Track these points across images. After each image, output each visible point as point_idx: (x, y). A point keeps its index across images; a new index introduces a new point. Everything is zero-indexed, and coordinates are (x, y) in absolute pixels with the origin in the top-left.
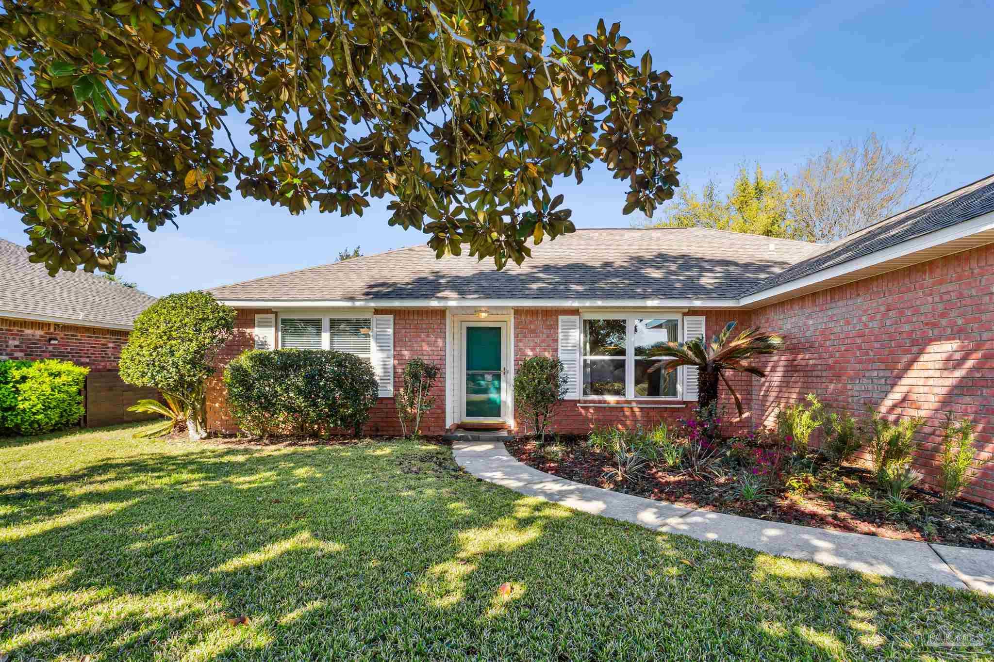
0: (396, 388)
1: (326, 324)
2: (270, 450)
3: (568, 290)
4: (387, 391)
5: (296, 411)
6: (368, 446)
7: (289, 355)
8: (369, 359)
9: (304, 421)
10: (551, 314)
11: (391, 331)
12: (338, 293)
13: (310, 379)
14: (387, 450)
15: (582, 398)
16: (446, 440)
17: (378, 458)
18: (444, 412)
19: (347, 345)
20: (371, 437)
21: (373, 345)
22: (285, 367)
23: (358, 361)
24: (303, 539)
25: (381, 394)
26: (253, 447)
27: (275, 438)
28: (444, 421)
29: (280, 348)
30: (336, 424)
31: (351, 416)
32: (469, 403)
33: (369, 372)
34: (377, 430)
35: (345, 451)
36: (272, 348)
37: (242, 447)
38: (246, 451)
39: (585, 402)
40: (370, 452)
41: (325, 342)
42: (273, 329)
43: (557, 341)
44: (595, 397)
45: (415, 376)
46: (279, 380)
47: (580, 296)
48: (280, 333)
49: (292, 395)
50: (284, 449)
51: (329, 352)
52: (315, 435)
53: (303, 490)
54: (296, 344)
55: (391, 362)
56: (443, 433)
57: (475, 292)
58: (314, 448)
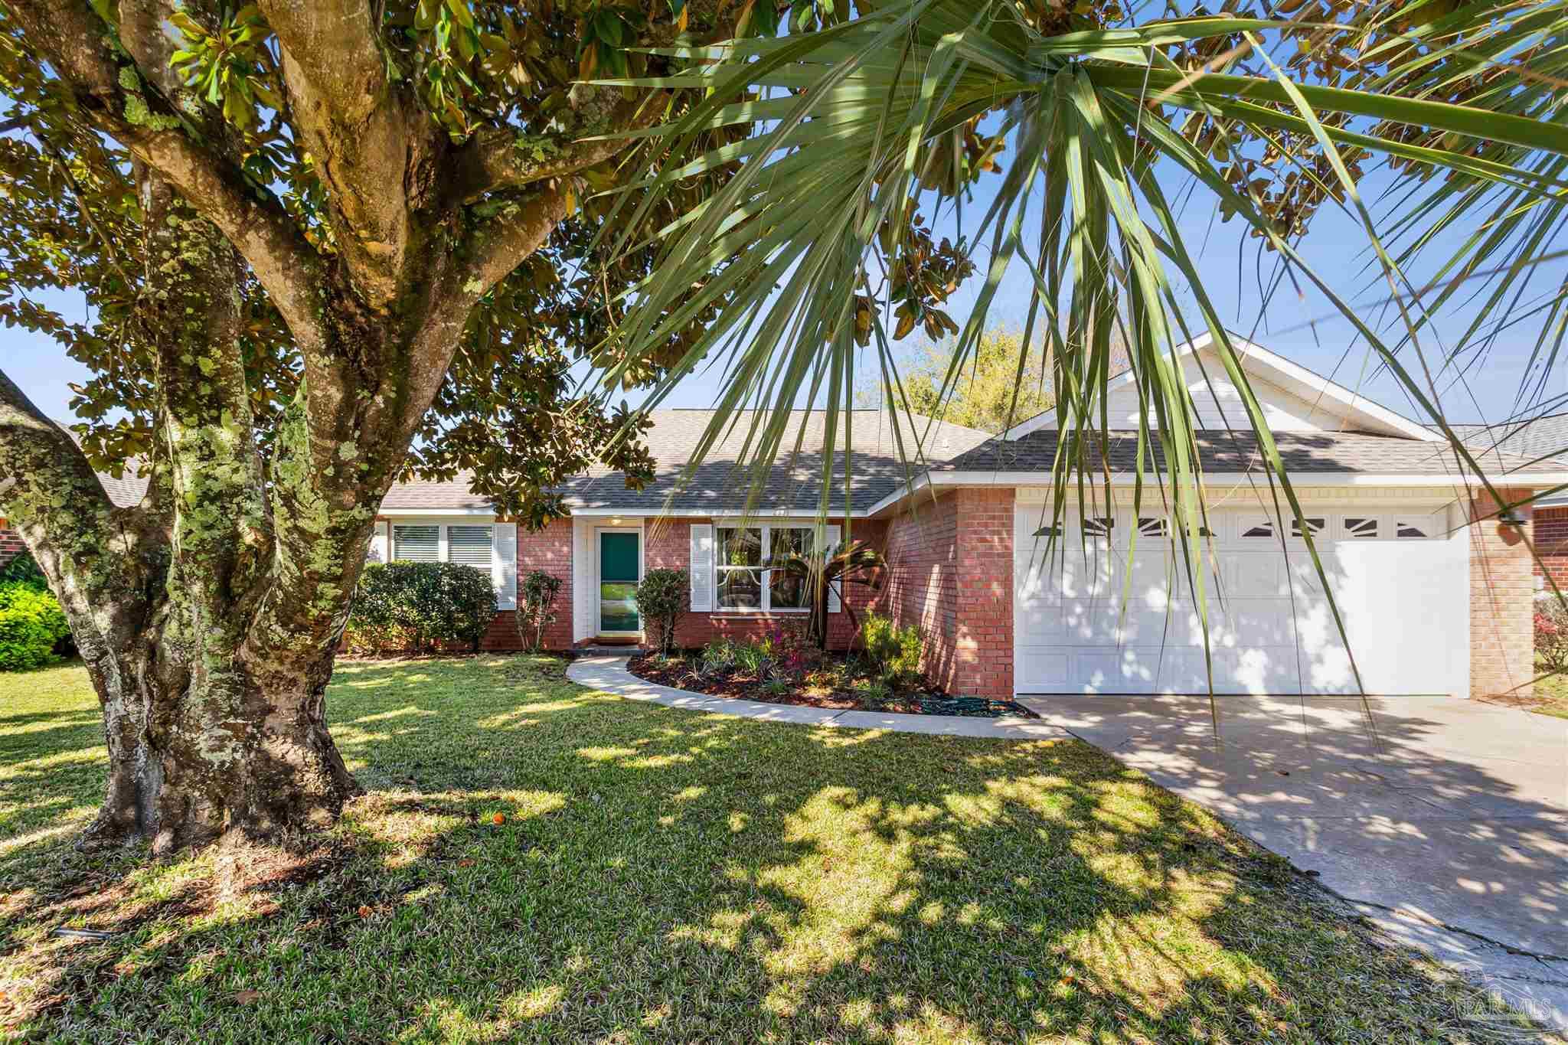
0: (519, 599)
1: (443, 532)
2: (384, 663)
3: (699, 496)
4: (509, 602)
5: (409, 625)
6: (484, 660)
7: (402, 568)
8: (490, 570)
9: (420, 635)
10: (682, 524)
11: (513, 539)
12: (455, 501)
13: (424, 593)
14: (501, 662)
15: (716, 610)
16: (571, 655)
17: (488, 668)
18: (571, 625)
19: (467, 557)
20: (491, 652)
21: (494, 554)
22: (398, 579)
23: (476, 572)
24: (412, 709)
25: (501, 607)
26: (365, 660)
27: (387, 654)
28: (571, 636)
29: (393, 560)
30: (452, 639)
31: (467, 629)
32: (604, 617)
33: (487, 582)
34: (499, 645)
35: (459, 664)
36: (384, 561)
37: (353, 662)
38: (359, 665)
39: (717, 614)
40: (484, 664)
41: (442, 552)
42: (385, 538)
43: (689, 550)
44: (730, 609)
45: (536, 590)
46: (392, 594)
47: (711, 504)
48: (393, 542)
49: (405, 608)
50: (396, 662)
51: (446, 565)
52: (431, 650)
53: (413, 689)
54: (413, 554)
55: (513, 571)
56: (570, 648)
57: (604, 499)
58: (429, 662)
